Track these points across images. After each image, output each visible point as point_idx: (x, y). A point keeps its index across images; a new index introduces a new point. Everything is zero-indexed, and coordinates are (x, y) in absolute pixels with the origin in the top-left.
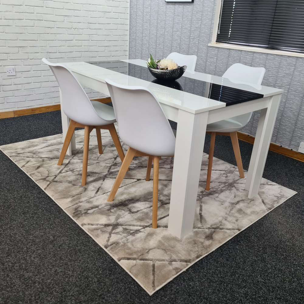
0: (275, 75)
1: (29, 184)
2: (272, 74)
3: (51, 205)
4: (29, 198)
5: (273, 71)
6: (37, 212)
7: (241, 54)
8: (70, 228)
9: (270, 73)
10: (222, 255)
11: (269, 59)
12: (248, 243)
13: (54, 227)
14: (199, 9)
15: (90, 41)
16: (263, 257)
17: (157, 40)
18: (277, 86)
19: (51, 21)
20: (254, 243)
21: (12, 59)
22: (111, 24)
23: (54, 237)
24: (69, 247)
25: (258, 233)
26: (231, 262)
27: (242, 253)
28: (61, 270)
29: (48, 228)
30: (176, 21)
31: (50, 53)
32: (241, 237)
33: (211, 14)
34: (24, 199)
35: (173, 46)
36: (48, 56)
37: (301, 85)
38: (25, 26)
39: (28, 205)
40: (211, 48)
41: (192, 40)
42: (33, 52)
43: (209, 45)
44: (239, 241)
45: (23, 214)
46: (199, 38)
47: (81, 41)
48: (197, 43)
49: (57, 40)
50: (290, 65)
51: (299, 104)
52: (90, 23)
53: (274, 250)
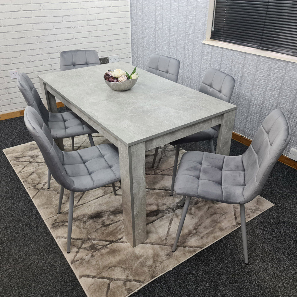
0: (266, 78)
1: (18, 195)
2: (263, 77)
3: (32, 219)
4: (14, 210)
5: (265, 74)
6: (17, 227)
7: (233, 53)
8: (42, 246)
9: (262, 76)
10: (176, 280)
11: (261, 61)
12: (206, 267)
13: (29, 244)
14: (193, 4)
15: (91, 37)
16: (216, 284)
17: (156, 34)
18: (268, 89)
19: (49, 23)
20: (212, 267)
21: (15, 63)
22: (111, 19)
23: (26, 256)
24: (36, 267)
25: (219, 256)
26: (182, 289)
27: (197, 279)
28: (24, 292)
29: (23, 244)
30: (173, 16)
31: (51, 53)
32: (201, 260)
33: (205, 11)
34: (10, 212)
35: (171, 41)
36: (49, 57)
37: (292, 91)
38: (24, 31)
39: (11, 219)
40: (205, 46)
41: (187, 36)
42: (34, 54)
43: (204, 42)
44: (197, 265)
45: (5, 229)
46: (194, 34)
47: (81, 39)
48: (192, 39)
49: (57, 40)
50: (281, 69)
51: (290, 109)
52: (90, 20)
53: (230, 276)
